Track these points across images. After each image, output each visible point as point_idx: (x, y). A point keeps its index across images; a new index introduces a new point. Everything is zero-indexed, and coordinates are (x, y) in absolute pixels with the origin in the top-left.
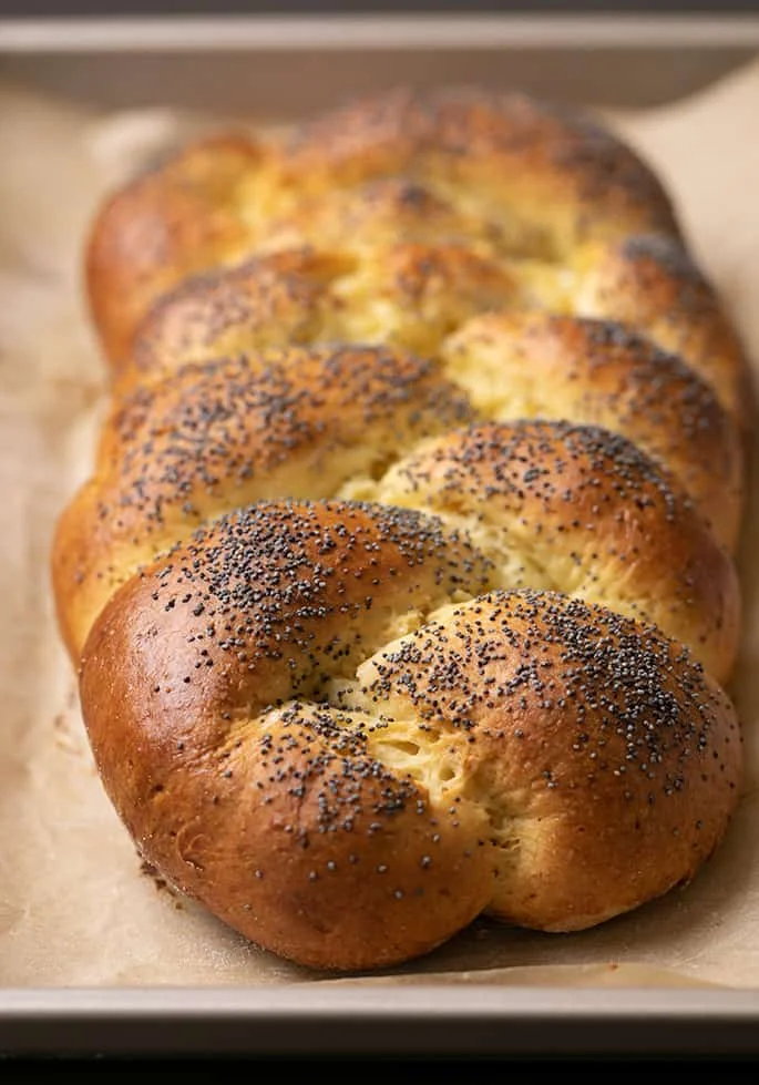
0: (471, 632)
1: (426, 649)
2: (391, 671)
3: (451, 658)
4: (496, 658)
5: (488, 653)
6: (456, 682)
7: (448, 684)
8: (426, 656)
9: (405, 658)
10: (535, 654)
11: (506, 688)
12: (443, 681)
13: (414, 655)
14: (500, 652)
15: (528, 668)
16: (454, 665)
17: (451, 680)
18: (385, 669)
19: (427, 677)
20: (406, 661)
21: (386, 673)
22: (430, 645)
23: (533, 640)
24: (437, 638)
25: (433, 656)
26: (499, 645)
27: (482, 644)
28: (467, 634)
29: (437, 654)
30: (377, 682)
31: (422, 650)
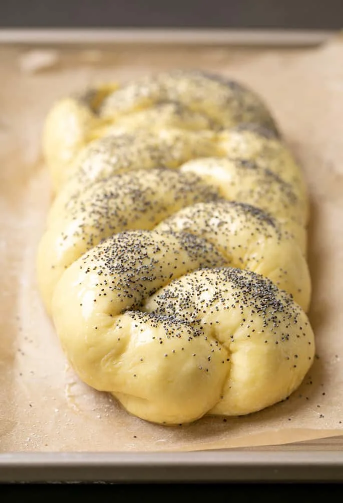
0: (193, 281)
1: (175, 291)
2: (163, 303)
3: (186, 294)
4: (204, 290)
5: (200, 289)
6: (190, 304)
7: (187, 306)
8: (176, 295)
9: (168, 297)
10: (220, 286)
11: (209, 303)
12: (185, 305)
13: (171, 295)
14: (205, 288)
15: (218, 293)
16: (188, 297)
17: (187, 304)
18: (160, 302)
19: (178, 304)
20: (168, 298)
21: (161, 304)
22: (176, 289)
23: (218, 281)
24: (179, 286)
25: (178, 294)
26: (204, 284)
27: (198, 286)
28: (191, 282)
29: (180, 293)
30: (158, 309)
31: (174, 292)
